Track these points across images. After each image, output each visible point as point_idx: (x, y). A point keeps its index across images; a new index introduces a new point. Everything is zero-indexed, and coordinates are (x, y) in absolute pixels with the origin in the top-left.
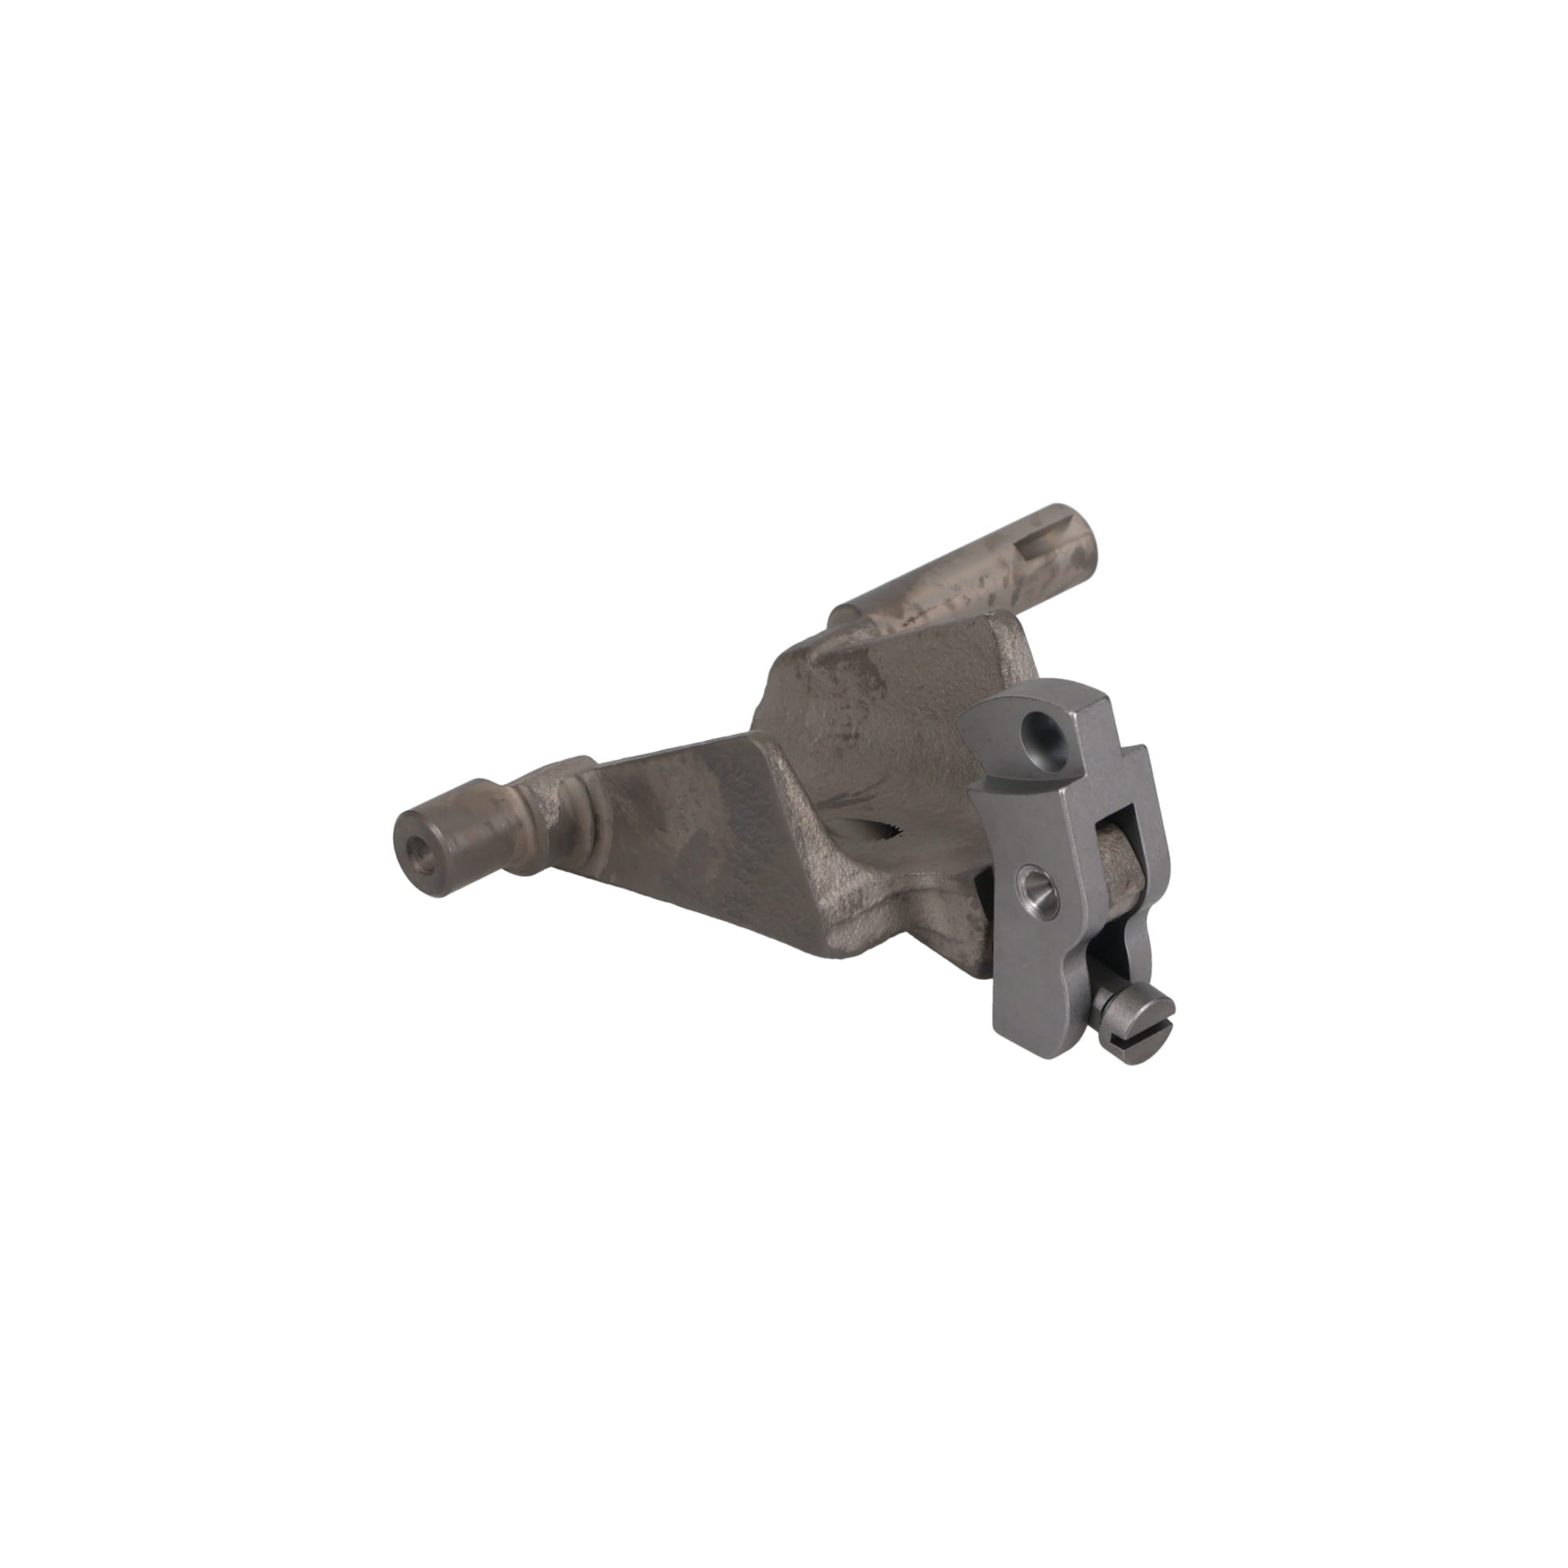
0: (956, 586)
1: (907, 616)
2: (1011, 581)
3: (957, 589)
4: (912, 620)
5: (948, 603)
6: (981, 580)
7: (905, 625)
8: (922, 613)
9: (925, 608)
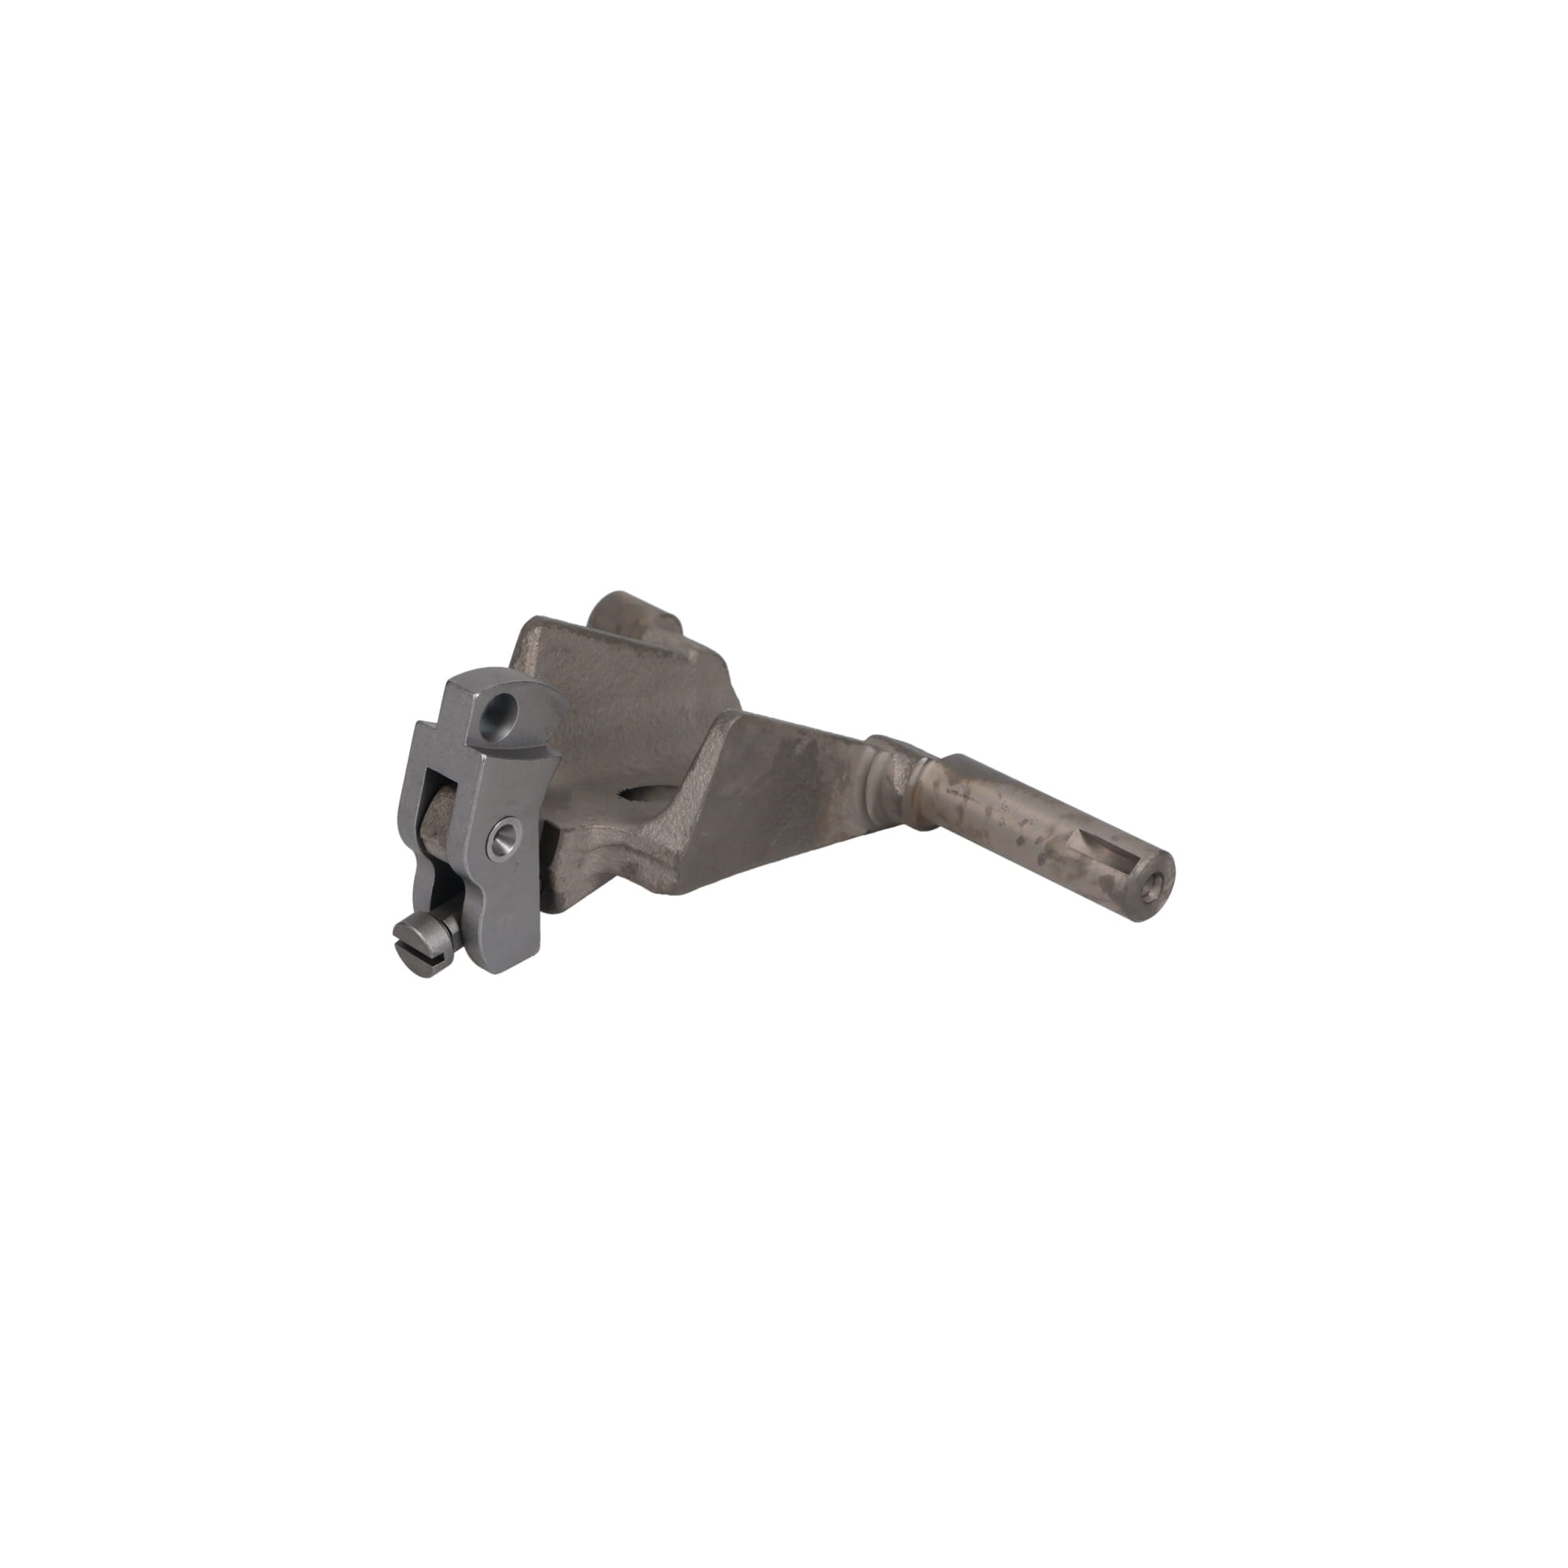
0: (1007, 807)
1: (955, 787)
2: (1043, 844)
3: (1005, 808)
4: (956, 793)
5: (989, 811)
6: (1025, 821)
7: (948, 791)
8: (966, 796)
9: (971, 796)
